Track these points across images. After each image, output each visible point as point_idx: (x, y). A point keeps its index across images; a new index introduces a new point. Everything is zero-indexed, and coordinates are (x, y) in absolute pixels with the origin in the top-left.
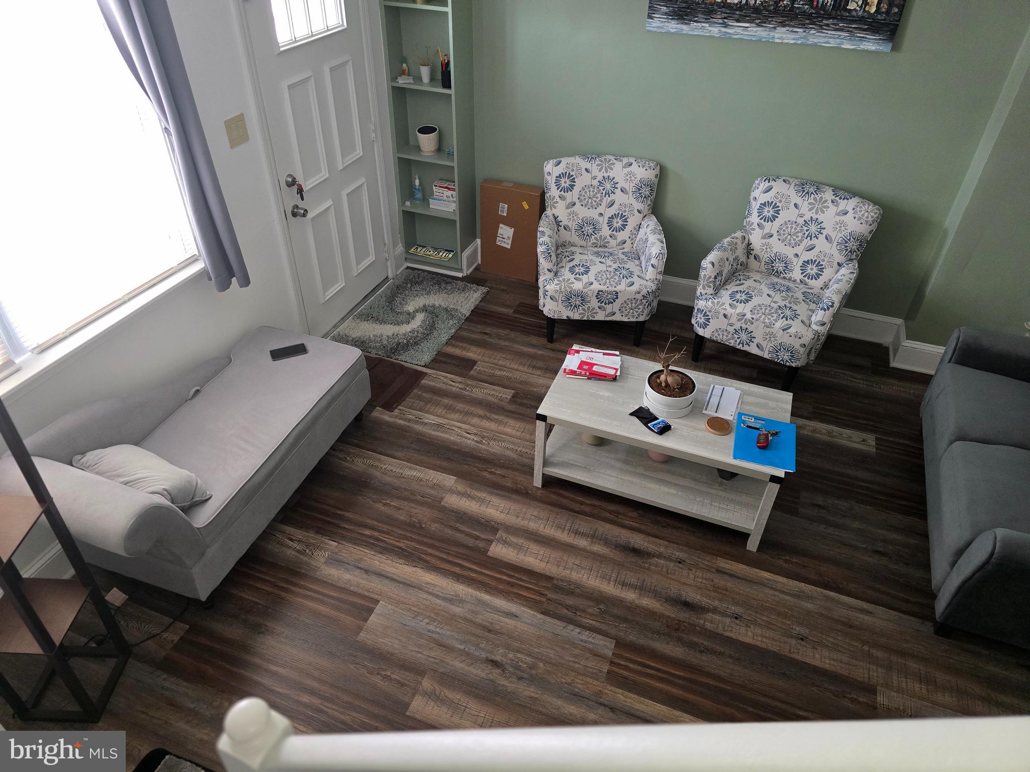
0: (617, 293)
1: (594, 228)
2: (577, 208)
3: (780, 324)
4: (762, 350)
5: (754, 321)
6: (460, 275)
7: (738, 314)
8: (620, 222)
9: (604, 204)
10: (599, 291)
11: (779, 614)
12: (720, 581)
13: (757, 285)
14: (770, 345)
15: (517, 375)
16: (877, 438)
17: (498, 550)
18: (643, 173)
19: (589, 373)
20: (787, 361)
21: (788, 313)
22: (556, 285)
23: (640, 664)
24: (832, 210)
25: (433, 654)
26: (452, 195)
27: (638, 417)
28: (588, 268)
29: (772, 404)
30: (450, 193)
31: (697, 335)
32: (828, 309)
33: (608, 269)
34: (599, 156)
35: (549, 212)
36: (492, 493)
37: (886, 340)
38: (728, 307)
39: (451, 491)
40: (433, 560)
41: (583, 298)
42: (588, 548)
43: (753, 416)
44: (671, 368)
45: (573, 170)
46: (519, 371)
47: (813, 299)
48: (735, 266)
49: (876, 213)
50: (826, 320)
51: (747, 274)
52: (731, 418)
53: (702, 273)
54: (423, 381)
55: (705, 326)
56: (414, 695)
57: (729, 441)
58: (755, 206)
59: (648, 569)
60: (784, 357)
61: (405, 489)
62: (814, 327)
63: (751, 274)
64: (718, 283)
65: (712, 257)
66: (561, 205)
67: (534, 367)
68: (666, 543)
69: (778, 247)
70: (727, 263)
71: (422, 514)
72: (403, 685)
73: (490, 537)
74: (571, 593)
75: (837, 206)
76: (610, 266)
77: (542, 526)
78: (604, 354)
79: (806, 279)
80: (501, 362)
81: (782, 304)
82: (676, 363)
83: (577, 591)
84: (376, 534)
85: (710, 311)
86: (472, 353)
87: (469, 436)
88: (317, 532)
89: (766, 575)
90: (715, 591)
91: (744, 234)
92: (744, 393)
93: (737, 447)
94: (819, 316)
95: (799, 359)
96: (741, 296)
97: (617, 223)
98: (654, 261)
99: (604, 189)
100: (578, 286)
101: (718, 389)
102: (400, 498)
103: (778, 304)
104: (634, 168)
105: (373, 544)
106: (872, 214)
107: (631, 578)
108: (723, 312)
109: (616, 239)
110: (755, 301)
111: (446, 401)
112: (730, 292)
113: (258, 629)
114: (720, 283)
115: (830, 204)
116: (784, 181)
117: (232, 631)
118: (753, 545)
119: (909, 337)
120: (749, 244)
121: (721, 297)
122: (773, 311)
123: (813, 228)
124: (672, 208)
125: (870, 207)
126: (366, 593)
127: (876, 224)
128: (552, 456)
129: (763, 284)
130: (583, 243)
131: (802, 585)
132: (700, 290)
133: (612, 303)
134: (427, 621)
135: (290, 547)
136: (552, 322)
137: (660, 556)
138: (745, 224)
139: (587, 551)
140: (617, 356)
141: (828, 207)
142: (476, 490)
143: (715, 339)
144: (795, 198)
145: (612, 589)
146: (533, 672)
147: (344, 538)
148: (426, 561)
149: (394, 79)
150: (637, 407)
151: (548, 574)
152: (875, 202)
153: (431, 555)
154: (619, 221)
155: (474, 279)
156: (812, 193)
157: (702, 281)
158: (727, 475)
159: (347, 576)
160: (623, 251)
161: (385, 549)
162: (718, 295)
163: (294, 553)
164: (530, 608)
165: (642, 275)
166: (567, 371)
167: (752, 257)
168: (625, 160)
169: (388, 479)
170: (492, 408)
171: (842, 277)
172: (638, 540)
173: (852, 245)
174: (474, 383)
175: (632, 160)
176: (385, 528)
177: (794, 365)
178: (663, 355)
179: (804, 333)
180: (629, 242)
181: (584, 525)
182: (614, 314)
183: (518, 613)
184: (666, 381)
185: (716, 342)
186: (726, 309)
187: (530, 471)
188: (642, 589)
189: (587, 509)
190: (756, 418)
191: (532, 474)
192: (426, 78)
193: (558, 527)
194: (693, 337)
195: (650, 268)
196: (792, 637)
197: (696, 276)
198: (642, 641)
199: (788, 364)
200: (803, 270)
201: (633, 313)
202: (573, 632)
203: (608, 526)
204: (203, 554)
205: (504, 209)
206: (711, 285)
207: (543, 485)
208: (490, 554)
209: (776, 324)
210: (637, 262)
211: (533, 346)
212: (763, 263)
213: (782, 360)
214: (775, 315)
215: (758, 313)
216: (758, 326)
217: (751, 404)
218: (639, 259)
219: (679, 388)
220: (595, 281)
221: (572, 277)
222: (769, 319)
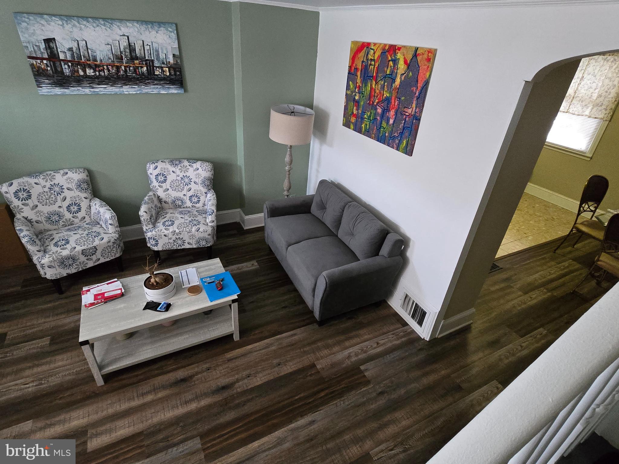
0: (95, 247)
1: (59, 216)
3: (194, 229)
4: (191, 245)
5: (181, 232)
7: (171, 232)
8: (76, 207)
9: (59, 200)
10: (82, 250)
11: (263, 361)
12: (231, 365)
13: (173, 215)
14: (194, 241)
15: (47, 326)
16: (257, 261)
17: (93, 444)
18: (77, 176)
21: (195, 222)
22: (49, 258)
24: (191, 169)
27: (149, 309)
29: (213, 267)
31: (154, 251)
32: (212, 214)
33: (82, 236)
34: (40, 173)
35: (19, 216)
41: (73, 259)
42: (155, 398)
43: (208, 277)
44: (155, 273)
45: (25, 186)
47: (203, 212)
48: (157, 210)
49: (211, 166)
50: (214, 219)
51: (165, 212)
53: (142, 219)
55: (157, 245)
57: (204, 294)
58: (153, 177)
59: (194, 385)
60: (203, 244)
62: (210, 224)
63: (167, 211)
64: (153, 221)
65: (143, 208)
66: (27, 209)
67: (57, 315)
68: (197, 364)
69: (174, 194)
70: (152, 209)
73: (86, 439)
74: (159, 431)
75: (192, 167)
76: (82, 234)
77: (118, 407)
78: (108, 284)
79: (194, 204)
80: (28, 324)
81: (190, 219)
82: (156, 270)
85: (156, 236)
87: (27, 386)
89: (250, 347)
90: (232, 371)
91: (154, 193)
92: (197, 268)
93: (209, 296)
94: (210, 219)
95: (210, 242)
96: (169, 223)
97: (74, 208)
98: (110, 222)
99: (55, 192)
100: (65, 253)
103: (188, 220)
104: (70, 174)
106: (210, 167)
107: (188, 396)
108: (163, 234)
110: (177, 223)
112: (161, 223)
114: (154, 220)
115: (189, 167)
116: (162, 162)
118: (236, 337)
119: (246, 214)
120: (159, 197)
121: (158, 227)
122: (188, 224)
124: (104, 190)
125: (207, 164)
127: (213, 171)
128: (103, 360)
129: (176, 213)
130: (56, 227)
131: (265, 341)
132: (145, 228)
133: (95, 254)
136: (58, 281)
137: (197, 373)
138: (151, 188)
139: (155, 401)
140: (117, 281)
141: (189, 169)
143: (165, 249)
144: (171, 168)
145: (182, 410)
150: (145, 304)
152: (208, 161)
156: (178, 164)
157: (144, 223)
158: (208, 313)
162: (156, 226)
165: (106, 232)
166: (87, 305)
167: (163, 203)
168: (62, 172)
171: (210, 198)
172: (181, 374)
173: (207, 183)
174: (11, 348)
175: (66, 171)
177: (209, 245)
178: (147, 268)
179: (207, 229)
180: (87, 217)
181: (145, 387)
182: (99, 259)
184: (156, 281)
186: (164, 232)
187: (92, 378)
188: (197, 398)
189: (142, 377)
190: (210, 277)
191: (94, 380)
193: (129, 399)
194: (153, 253)
195: (110, 226)
196: (275, 367)
197: (139, 222)
198: (214, 424)
199: (206, 246)
200: (191, 201)
201: (111, 254)
203: (160, 378)
206: (150, 223)
207: (105, 382)
208: (89, 450)
209: (192, 230)
210: (99, 226)
211: (50, 302)
212: (170, 204)
214: (190, 226)
215: (181, 228)
216: (184, 234)
217: (203, 272)
218: (99, 224)
219: (164, 282)
220: (76, 246)
221: (59, 249)
222: (188, 229)
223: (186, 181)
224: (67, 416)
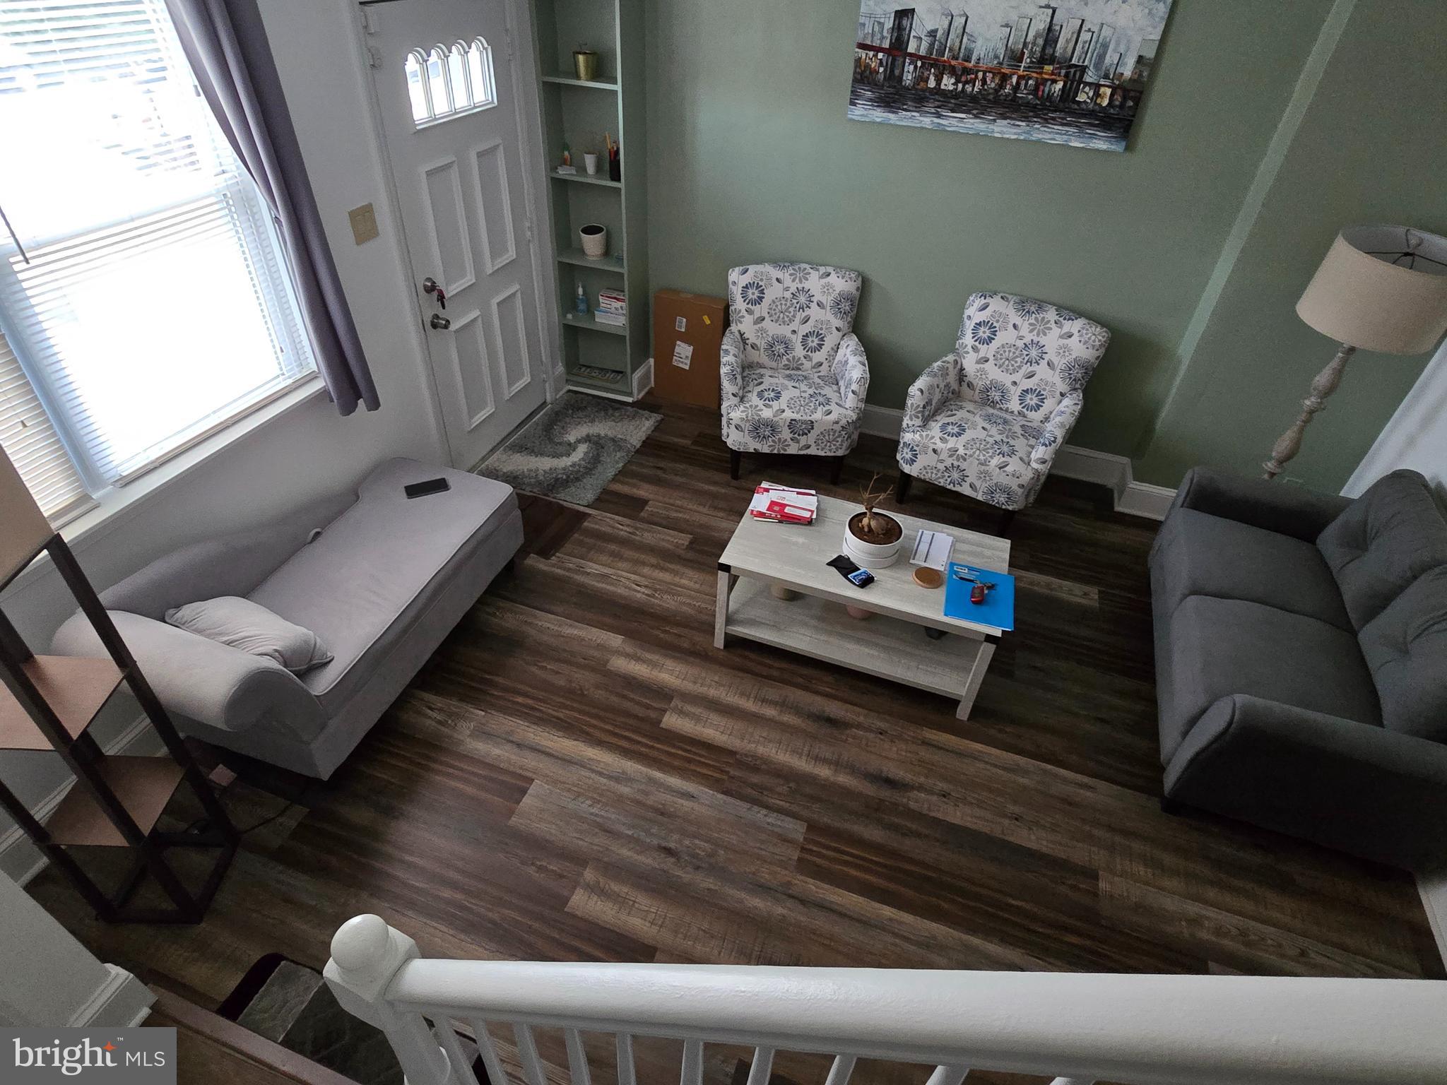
0: (812, 422)
1: (787, 347)
2: (767, 324)
3: (996, 461)
4: (976, 491)
5: (967, 457)
6: (630, 400)
7: (949, 450)
8: (816, 341)
9: (797, 320)
10: (792, 420)
11: (991, 790)
12: (924, 753)
13: (970, 416)
14: (985, 485)
15: (696, 517)
16: (1099, 591)
17: (671, 721)
18: (842, 284)
19: (781, 515)
20: (1003, 504)
21: (1005, 449)
22: (742, 412)
23: (835, 850)
24: (1056, 331)
25: (596, 841)
26: (621, 307)
27: (836, 567)
28: (779, 393)
29: (988, 553)
30: (619, 304)
31: (902, 472)
32: (1050, 444)
33: (803, 394)
34: (792, 263)
35: (734, 328)
36: (666, 656)
37: (1111, 482)
38: (938, 441)
39: (618, 653)
40: (597, 733)
41: (773, 427)
42: (777, 718)
43: (967, 567)
44: (875, 510)
45: (762, 280)
46: (700, 514)
47: (1033, 433)
48: (945, 395)
49: (1103, 337)
50: (1048, 457)
51: (960, 404)
52: (942, 569)
53: (909, 402)
54: (586, 524)
55: (912, 462)
56: (575, 888)
57: (940, 594)
58: (969, 326)
59: (845, 741)
60: (1000, 499)
61: (565, 650)
62: (1034, 465)
63: (964, 404)
64: (927, 413)
65: (921, 383)
66: (748, 319)
67: (716, 508)
68: (866, 712)
69: (994, 373)
70: (938, 390)
71: (583, 678)
72: (561, 876)
73: (666, 707)
74: (755, 769)
75: (1061, 327)
76: (804, 392)
77: (724, 694)
78: (798, 493)
79: (1024, 410)
80: (678, 502)
81: (998, 438)
82: (880, 506)
83: (764, 767)
84: (530, 702)
85: (917, 446)
86: (643, 491)
87: (639, 588)
88: (461, 700)
89: (979, 746)
90: (920, 766)
91: (956, 358)
92: (957, 540)
93: (948, 601)
94: (1040, 452)
95: (1016, 502)
96: (953, 429)
97: (813, 342)
98: (854, 387)
99: (797, 303)
100: (767, 414)
101: (927, 535)
102: (559, 660)
103: (995, 438)
104: (833, 278)
105: (526, 713)
106: (1100, 338)
107: (826, 751)
108: (933, 446)
109: (811, 360)
110: (969, 434)
111: (613, 547)
112: (940, 424)
113: (390, 812)
114: (929, 414)
115: (1053, 326)
116: (1002, 298)
117: (360, 815)
118: (963, 713)
119: (1139, 478)
120: (962, 369)
121: (930, 430)
122: (988, 446)
123: (1034, 353)
124: (876, 325)
125: (1098, 329)
126: (520, 771)
127: (1103, 350)
128: (737, 612)
129: (978, 415)
130: (774, 364)
131: (1017, 757)
132: (906, 421)
133: (807, 434)
134: (589, 802)
135: (430, 717)
136: (737, 456)
137: (859, 726)
138: (957, 346)
139: (776, 722)
140: (813, 495)
141: (1051, 329)
142: (648, 651)
143: (923, 477)
144: (1015, 318)
145: (804, 764)
146: (712, 860)
147: (493, 706)
148: (588, 734)
149: (554, 169)
150: (835, 556)
151: (730, 748)
152: (1102, 324)
153: (594, 727)
154: (815, 339)
155: (646, 405)
156: (1033, 312)
157: (909, 411)
158: (934, 635)
159: (496, 751)
160: (819, 374)
161: (540, 719)
162: (927, 426)
163: (434, 724)
164: (710, 788)
165: (841, 403)
166: (755, 513)
167: (965, 385)
168: (822, 270)
169: (545, 638)
170: (667, 556)
171: (1066, 409)
172: (835, 709)
173: (1078, 373)
174: (645, 526)
175: (830, 269)
176: (541, 695)
177: (1010, 508)
178: (866, 495)
179: (1023, 472)
180: (825, 365)
181: (773, 693)
182: (809, 447)
183: (696, 793)
184: (869, 526)
185: (924, 481)
186: (935, 444)
187: (710, 629)
188: (837, 764)
189: (775, 673)
190: (971, 569)
191: (712, 633)
192: (591, 169)
193: (742, 694)
194: (897, 475)
195: (851, 395)
196: (1005, 816)
197: (902, 405)
198: (837, 824)
199: (1004, 507)
200: (1022, 400)
201: (830, 446)
202: (759, 815)
203: (799, 693)
204: (323, 727)
205: (682, 324)
206: (919, 415)
207: (725, 646)
208: (663, 725)
209: (992, 461)
210: (835, 387)
211: (715, 483)
212: (977, 391)
213: (998, 503)
214: (991, 451)
215: (972, 449)
216: (971, 463)
217: (964, 552)
218: (837, 384)
219: (883, 534)
220: (787, 409)
221: (760, 403)
222: (984, 455)
223: (1032, 354)
224: (662, 660)
